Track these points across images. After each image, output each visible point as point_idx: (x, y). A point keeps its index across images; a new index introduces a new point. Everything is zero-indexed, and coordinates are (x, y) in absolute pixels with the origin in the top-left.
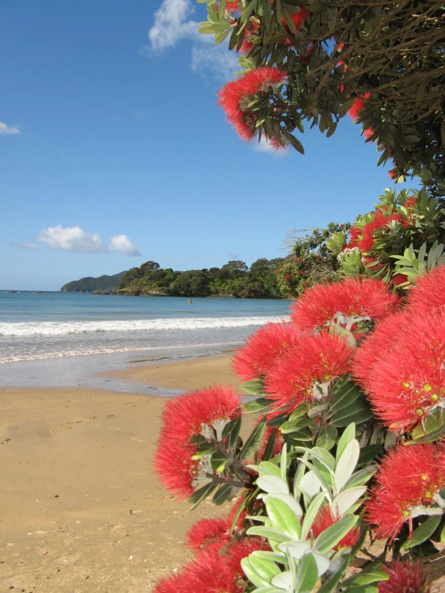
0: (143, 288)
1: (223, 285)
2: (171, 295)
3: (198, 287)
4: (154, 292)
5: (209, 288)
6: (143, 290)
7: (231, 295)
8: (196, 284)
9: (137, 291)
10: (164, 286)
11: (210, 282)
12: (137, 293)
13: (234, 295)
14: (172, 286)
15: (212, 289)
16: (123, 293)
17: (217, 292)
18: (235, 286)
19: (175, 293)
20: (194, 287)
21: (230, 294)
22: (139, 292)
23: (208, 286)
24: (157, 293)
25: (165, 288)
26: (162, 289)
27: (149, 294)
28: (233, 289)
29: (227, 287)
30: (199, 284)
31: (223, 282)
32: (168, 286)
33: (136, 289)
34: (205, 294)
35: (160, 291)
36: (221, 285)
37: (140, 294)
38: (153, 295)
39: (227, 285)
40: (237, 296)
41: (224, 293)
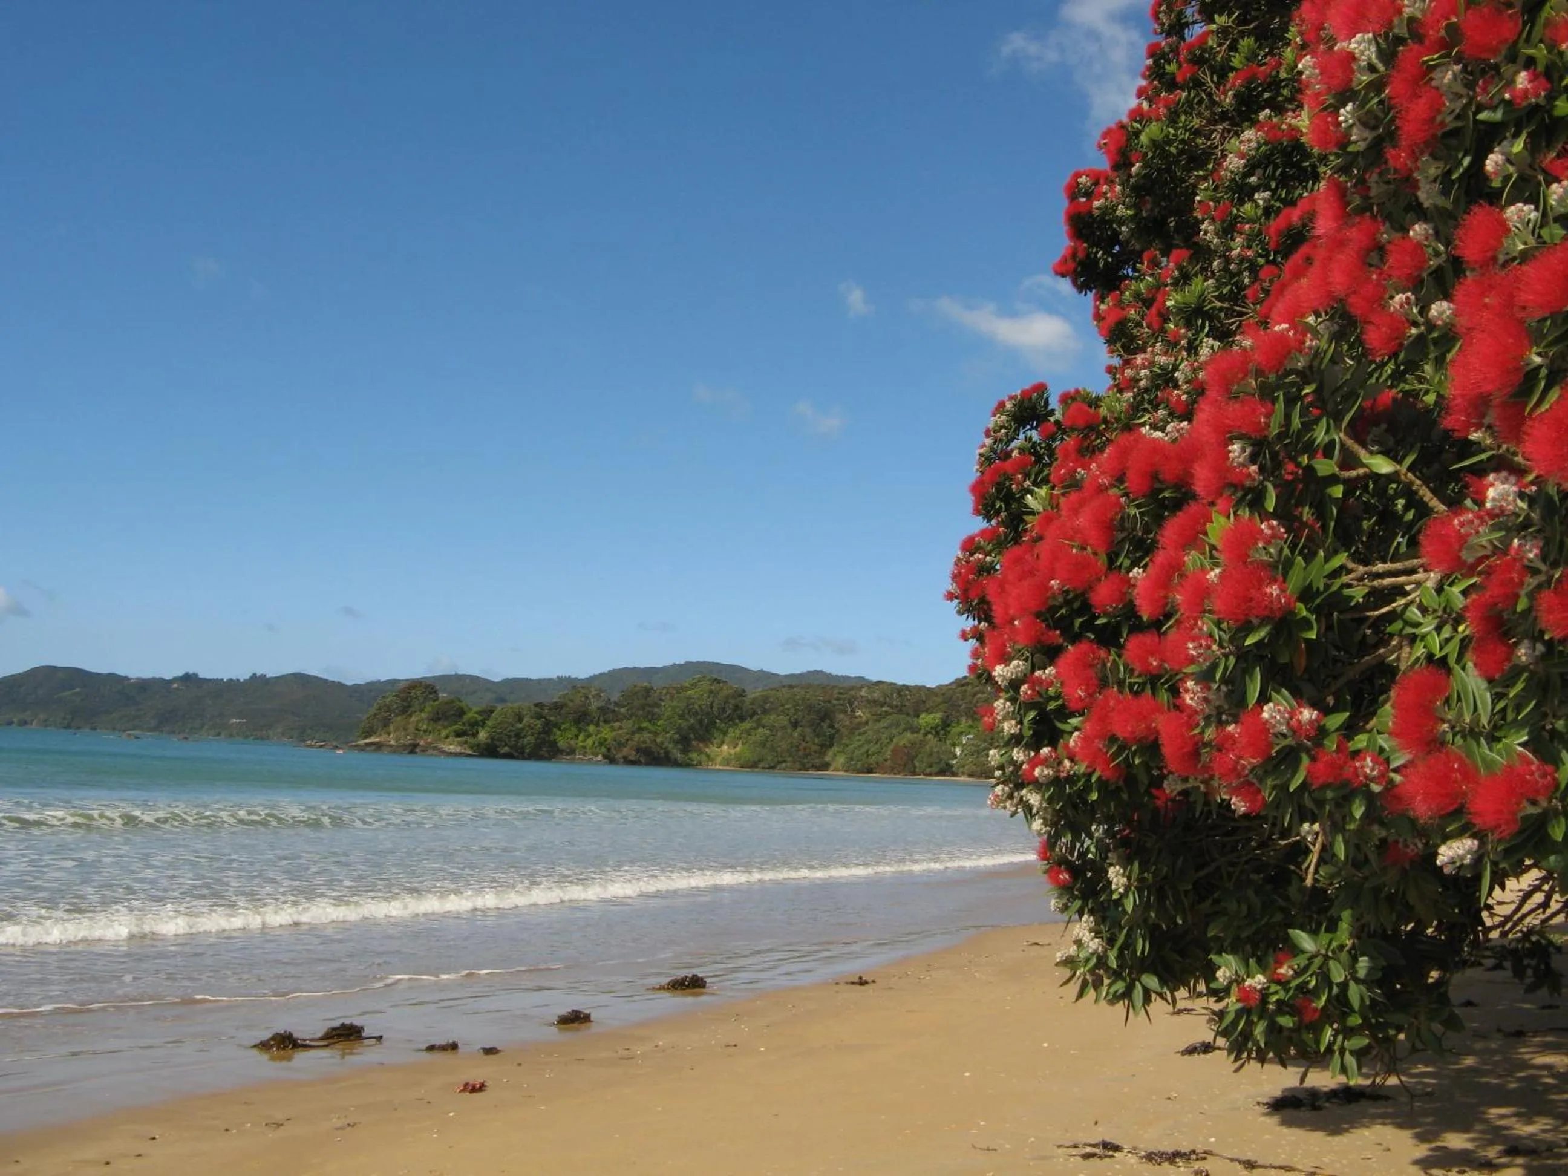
0: (421, 737)
1: (581, 738)
2: (482, 755)
3: (536, 739)
4: (452, 748)
5: (555, 742)
6: (422, 743)
7: (600, 757)
8: (532, 734)
9: (410, 745)
10: (468, 735)
11: (555, 730)
12: (413, 749)
13: (605, 757)
14: (483, 735)
15: (561, 744)
16: (378, 747)
17: (572, 752)
18: (606, 740)
19: (490, 751)
20: (529, 740)
21: (597, 755)
22: (416, 746)
23: (552, 738)
24: (458, 749)
25: (469, 739)
26: (466, 742)
27: (443, 752)
28: (601, 744)
29: (590, 742)
30: (539, 733)
31: (580, 730)
32: (475, 735)
33: (408, 740)
34: (546, 755)
35: (460, 744)
36: (577, 736)
37: (417, 750)
38: (450, 754)
39: (589, 736)
40: (611, 760)
41: (584, 754)
